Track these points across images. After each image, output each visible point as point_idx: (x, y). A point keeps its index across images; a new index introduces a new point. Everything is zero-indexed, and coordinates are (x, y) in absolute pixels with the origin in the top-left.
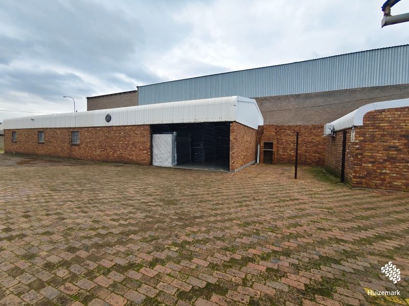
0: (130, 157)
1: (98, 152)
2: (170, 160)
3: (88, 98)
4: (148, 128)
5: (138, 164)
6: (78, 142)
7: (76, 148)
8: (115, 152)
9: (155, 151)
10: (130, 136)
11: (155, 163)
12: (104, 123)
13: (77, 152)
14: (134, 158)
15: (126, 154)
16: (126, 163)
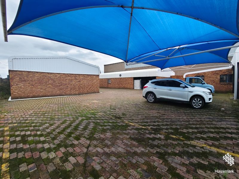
0: (127, 87)
1: (117, 85)
2: (139, 87)
3: (104, 65)
4: (133, 78)
5: (130, 89)
6: (110, 83)
7: (110, 84)
8: (122, 85)
9: (135, 85)
10: (127, 81)
11: (135, 88)
12: (119, 77)
13: (110, 86)
14: (128, 87)
15: (126, 86)
16: (126, 89)
